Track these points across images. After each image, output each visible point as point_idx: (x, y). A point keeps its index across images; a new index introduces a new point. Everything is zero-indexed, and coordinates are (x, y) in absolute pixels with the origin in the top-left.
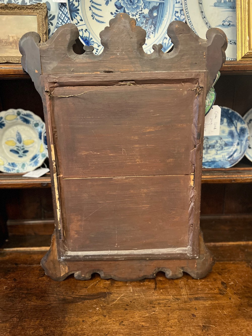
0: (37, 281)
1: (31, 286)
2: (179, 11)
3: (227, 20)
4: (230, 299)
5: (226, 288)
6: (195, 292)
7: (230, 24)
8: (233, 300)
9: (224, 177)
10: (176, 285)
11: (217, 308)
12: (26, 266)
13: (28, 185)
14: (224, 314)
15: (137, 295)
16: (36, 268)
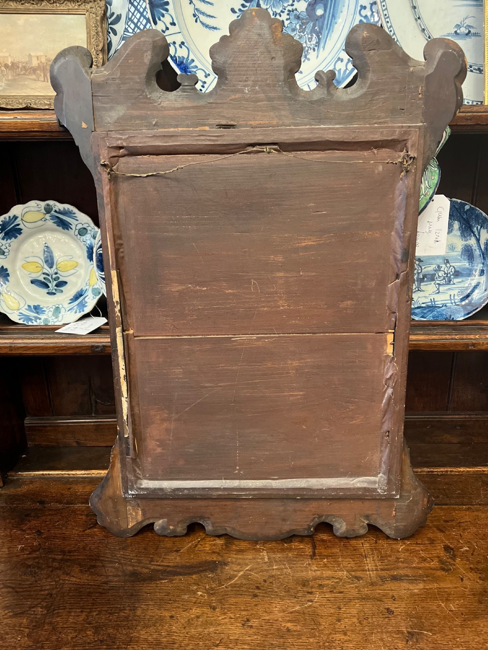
0: (82, 535)
1: (69, 546)
2: (368, 7)
3: (464, 25)
4: (462, 579)
5: (454, 557)
6: (393, 564)
7: (470, 32)
8: (466, 582)
9: (452, 339)
10: (355, 550)
11: (437, 598)
12: (60, 506)
13: (65, 348)
14: (449, 611)
15: (276, 569)
16: (79, 510)
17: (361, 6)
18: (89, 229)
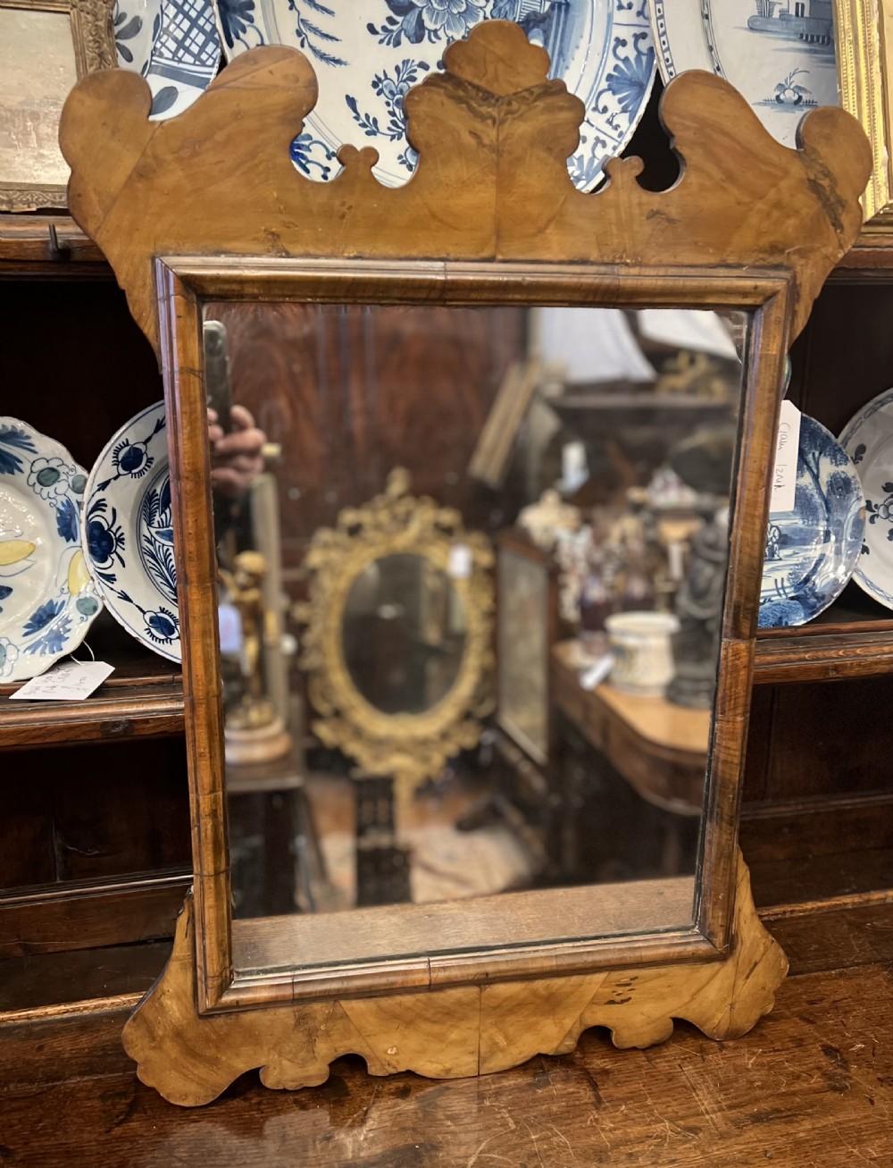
0: (108, 1142)
2: (630, 41)
3: (791, 84)
4: (872, 1102)
5: (845, 1064)
6: (746, 1095)
7: (800, 98)
8: (879, 1105)
9: (800, 660)
10: (670, 1080)
11: (841, 1141)
13: (43, 731)
14: (871, 1159)
15: (537, 1140)
16: (81, 1090)
17: (617, 39)
18: (61, 469)
